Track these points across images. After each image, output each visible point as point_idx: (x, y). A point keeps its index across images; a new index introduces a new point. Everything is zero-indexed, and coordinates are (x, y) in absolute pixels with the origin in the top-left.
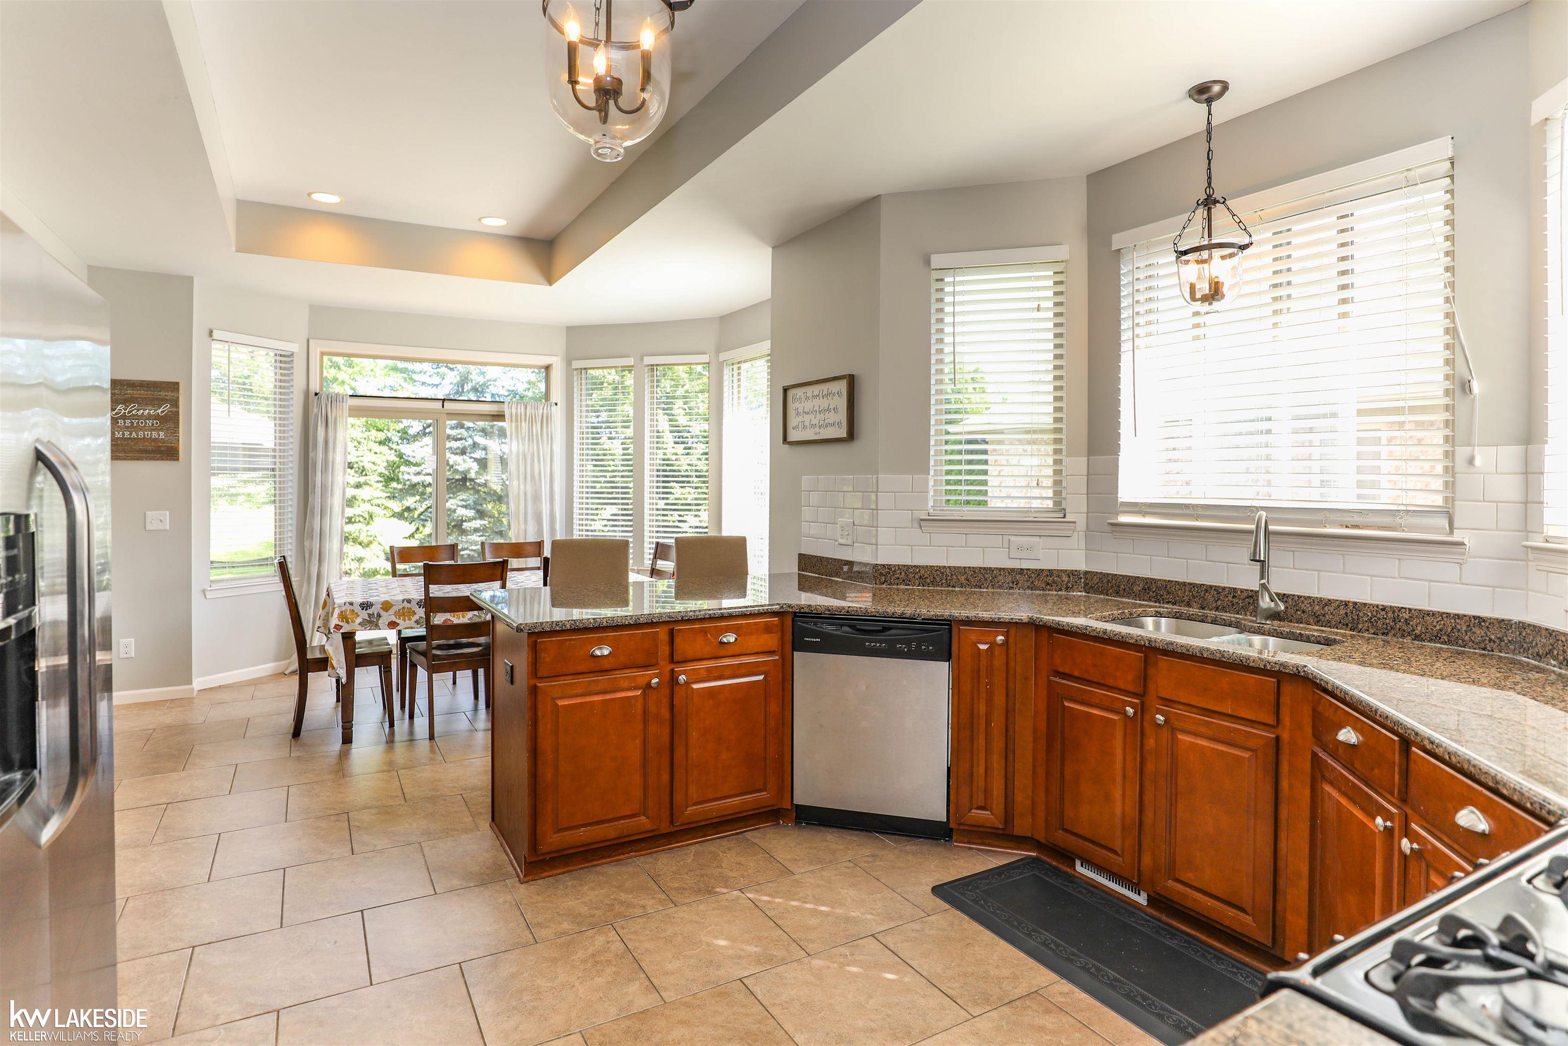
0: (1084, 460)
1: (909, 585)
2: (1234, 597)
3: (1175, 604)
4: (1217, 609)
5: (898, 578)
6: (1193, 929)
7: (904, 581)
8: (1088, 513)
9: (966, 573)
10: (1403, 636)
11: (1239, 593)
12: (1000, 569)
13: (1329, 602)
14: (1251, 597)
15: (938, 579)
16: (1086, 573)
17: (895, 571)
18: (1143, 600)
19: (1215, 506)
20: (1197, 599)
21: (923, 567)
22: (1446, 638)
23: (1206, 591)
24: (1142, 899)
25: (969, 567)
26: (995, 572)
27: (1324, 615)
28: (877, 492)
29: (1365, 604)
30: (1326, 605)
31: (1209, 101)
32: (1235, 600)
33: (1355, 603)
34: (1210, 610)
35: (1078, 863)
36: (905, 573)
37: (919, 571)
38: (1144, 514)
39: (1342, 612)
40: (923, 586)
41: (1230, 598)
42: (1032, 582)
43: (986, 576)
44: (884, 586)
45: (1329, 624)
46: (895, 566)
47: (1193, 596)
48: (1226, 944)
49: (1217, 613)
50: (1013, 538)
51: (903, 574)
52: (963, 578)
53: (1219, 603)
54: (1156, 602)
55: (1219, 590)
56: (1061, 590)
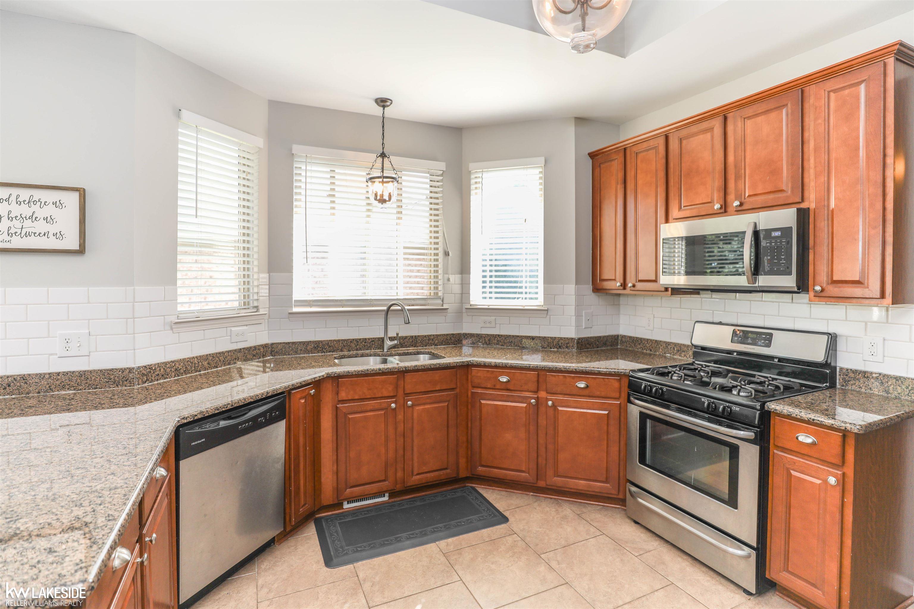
0: (266, 275)
1: (167, 378)
2: (365, 342)
3: (334, 352)
4: (357, 350)
5: (158, 375)
6: (411, 494)
7: (163, 376)
8: (269, 308)
9: (207, 359)
10: (431, 346)
11: (368, 340)
12: (228, 352)
13: (406, 337)
14: (374, 341)
15: (189, 368)
16: (272, 344)
17: (155, 369)
18: (314, 353)
19: (352, 300)
20: (346, 347)
21: (177, 361)
22: (444, 343)
23: (351, 342)
24: (386, 498)
25: (210, 354)
26: (226, 354)
27: (404, 343)
28: (134, 302)
29: (419, 336)
30: (405, 339)
31: (384, 107)
32: (366, 344)
33: (415, 336)
34: (353, 351)
35: (345, 503)
36: (164, 369)
37: (175, 364)
38: (311, 306)
39: (411, 340)
40: (178, 376)
41: (363, 343)
42: (246, 357)
43: (220, 358)
44: (146, 385)
45: (406, 346)
46: (155, 365)
47: (344, 346)
48: (426, 491)
49: (357, 352)
50: (233, 329)
51: (162, 370)
52: (206, 363)
53: (358, 347)
54: (322, 353)
55: (357, 341)
56: (260, 358)
